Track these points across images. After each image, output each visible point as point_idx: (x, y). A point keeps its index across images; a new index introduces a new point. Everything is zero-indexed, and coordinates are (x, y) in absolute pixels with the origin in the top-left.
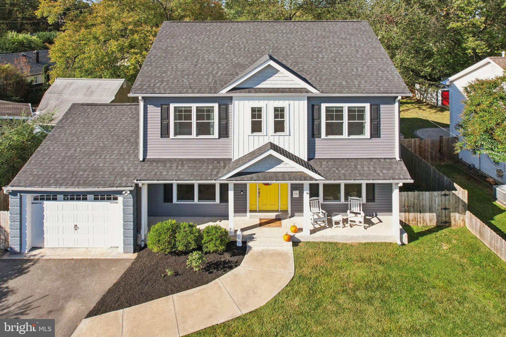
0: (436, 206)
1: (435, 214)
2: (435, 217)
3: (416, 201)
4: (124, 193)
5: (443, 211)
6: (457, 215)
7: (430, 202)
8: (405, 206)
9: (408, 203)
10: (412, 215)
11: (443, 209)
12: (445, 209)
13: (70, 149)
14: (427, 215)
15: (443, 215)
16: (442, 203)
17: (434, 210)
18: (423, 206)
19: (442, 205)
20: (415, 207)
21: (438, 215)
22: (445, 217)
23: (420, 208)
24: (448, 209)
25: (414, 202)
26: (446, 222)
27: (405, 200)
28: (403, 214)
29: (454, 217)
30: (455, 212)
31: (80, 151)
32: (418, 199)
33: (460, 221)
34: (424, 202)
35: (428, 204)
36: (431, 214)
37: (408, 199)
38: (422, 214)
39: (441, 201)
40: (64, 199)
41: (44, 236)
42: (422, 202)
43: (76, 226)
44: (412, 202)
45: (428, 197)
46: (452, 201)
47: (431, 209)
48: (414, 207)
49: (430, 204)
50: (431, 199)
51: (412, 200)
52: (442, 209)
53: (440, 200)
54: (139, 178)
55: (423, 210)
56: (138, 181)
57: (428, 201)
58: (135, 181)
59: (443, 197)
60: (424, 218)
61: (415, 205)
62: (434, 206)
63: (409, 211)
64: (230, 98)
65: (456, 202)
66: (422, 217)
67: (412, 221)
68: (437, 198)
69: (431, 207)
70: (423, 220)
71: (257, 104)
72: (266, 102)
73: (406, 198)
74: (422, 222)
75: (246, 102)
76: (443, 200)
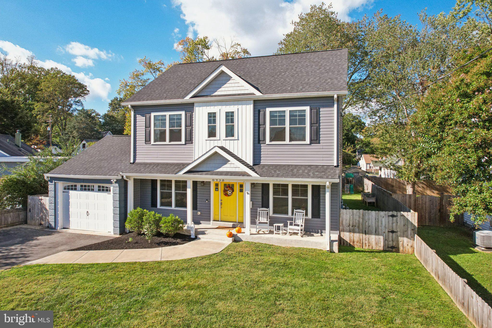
1: (382, 237)
2: (382, 240)
3: (361, 220)
4: (112, 181)
5: (391, 234)
6: (405, 240)
7: (377, 223)
8: (349, 225)
9: (353, 222)
10: (356, 236)
11: (390, 232)
12: (393, 232)
14: (373, 238)
15: (390, 239)
17: (380, 232)
18: (369, 227)
19: (389, 227)
20: (361, 226)
21: (385, 238)
22: (393, 241)
23: (366, 228)
24: (395, 232)
25: (359, 221)
26: (393, 247)
27: (350, 219)
28: (348, 234)
29: (402, 242)
30: (403, 237)
32: (364, 219)
33: (408, 247)
34: (370, 222)
35: (374, 224)
36: (377, 237)
38: (367, 235)
42: (367, 222)
44: (357, 221)
45: (374, 216)
46: (401, 223)
47: (377, 230)
48: (359, 227)
49: (376, 225)
50: (377, 220)
51: (357, 219)
52: (388, 232)
53: (387, 221)
55: (368, 231)
57: (374, 221)
58: (121, 173)
59: (391, 218)
60: (370, 241)
61: (360, 225)
62: (380, 228)
63: (354, 232)
64: (192, 105)
65: (404, 225)
66: (367, 239)
67: (357, 242)
68: (383, 219)
69: (377, 228)
70: (369, 242)
71: (212, 109)
72: (220, 107)
73: (351, 216)
74: (367, 245)
75: (205, 108)
76: (390, 222)
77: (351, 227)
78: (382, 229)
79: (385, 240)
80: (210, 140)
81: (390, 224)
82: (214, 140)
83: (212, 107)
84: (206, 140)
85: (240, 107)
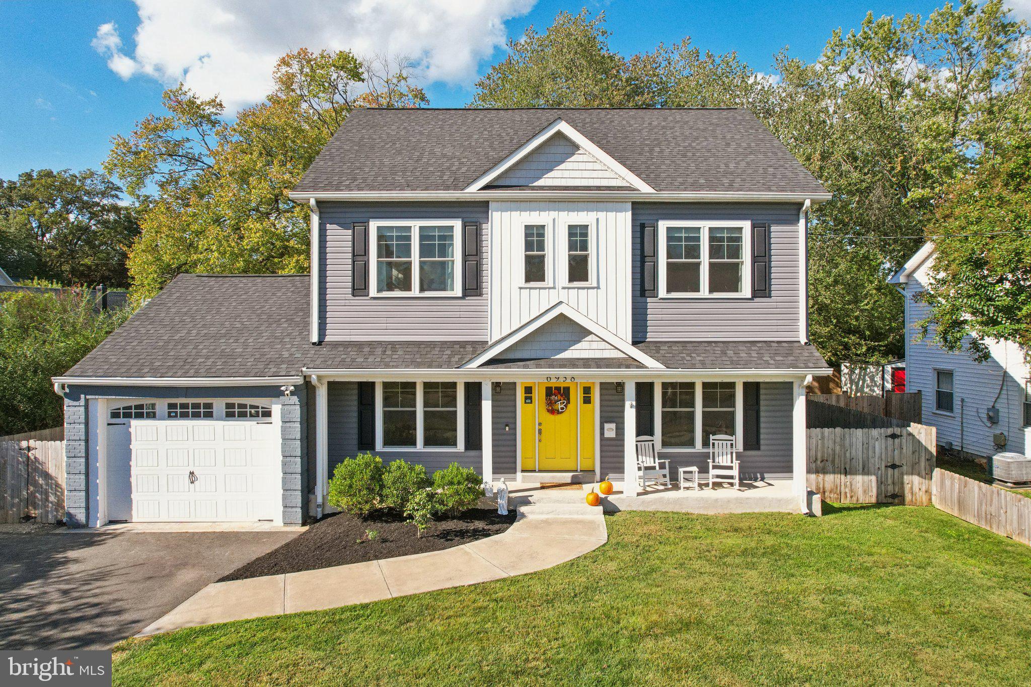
0: (876, 460)
1: (873, 478)
2: (874, 484)
3: (838, 448)
4: (283, 388)
5: (890, 471)
6: (916, 479)
7: (865, 451)
8: (816, 459)
9: (823, 452)
10: (830, 480)
11: (889, 467)
12: (894, 466)
13: (178, 331)
15: (890, 481)
16: (887, 454)
17: (872, 469)
18: (851, 459)
19: (887, 457)
20: (837, 460)
21: (879, 479)
22: (893, 483)
23: (845, 463)
24: (899, 466)
25: (834, 451)
26: (894, 496)
27: (817, 447)
28: (813, 476)
29: (909, 486)
31: (198, 334)
32: (842, 446)
33: (921, 493)
34: (853, 452)
35: (860, 454)
36: (866, 477)
37: (823, 444)
38: (848, 477)
39: (886, 448)
41: (132, 496)
42: (849, 451)
43: (192, 474)
44: (830, 450)
45: (861, 439)
46: (907, 449)
47: (866, 466)
48: (833, 461)
49: (865, 456)
50: (866, 445)
51: (831, 445)
52: (886, 467)
53: (883, 447)
55: (850, 468)
57: (861, 449)
59: (890, 440)
60: (853, 487)
61: (837, 457)
62: (872, 460)
63: (824, 471)
64: (483, 206)
65: (913, 453)
66: (848, 483)
67: (831, 492)
68: (877, 443)
69: (866, 462)
70: (851, 491)
71: (535, 218)
72: (553, 214)
73: (820, 442)
74: (848, 495)
75: (515, 214)
76: (890, 448)
77: (819, 462)
78: (875, 462)
79: (879, 483)
80: (530, 288)
81: (890, 453)
82: (540, 288)
83: (535, 214)
84: (521, 288)
85: (602, 215)
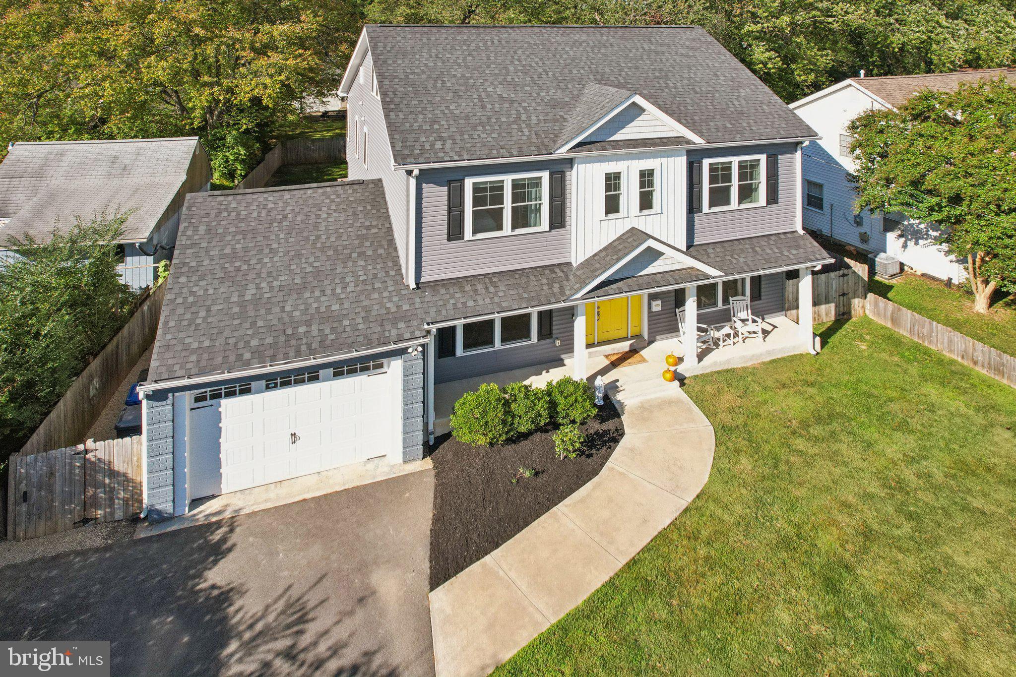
2: (833, 309)
4: (410, 350)
5: (842, 298)
6: (857, 301)
7: (827, 288)
13: (244, 287)
14: (823, 309)
15: (842, 304)
17: (831, 299)
18: (818, 295)
19: (839, 290)
21: (836, 305)
22: (844, 306)
24: (846, 294)
29: (854, 305)
30: (855, 298)
31: (271, 287)
33: (860, 308)
34: (820, 289)
35: (824, 291)
40: (268, 388)
41: (221, 471)
43: (293, 435)
45: (824, 281)
46: (852, 282)
49: (827, 291)
50: (827, 284)
52: (840, 296)
53: (838, 283)
54: (429, 320)
56: (431, 326)
57: (824, 287)
58: (426, 326)
59: (842, 279)
65: (855, 283)
68: (834, 281)
69: (828, 295)
76: (841, 284)
78: (832, 294)
79: (836, 308)
80: (609, 220)
81: (841, 287)
82: (616, 219)
